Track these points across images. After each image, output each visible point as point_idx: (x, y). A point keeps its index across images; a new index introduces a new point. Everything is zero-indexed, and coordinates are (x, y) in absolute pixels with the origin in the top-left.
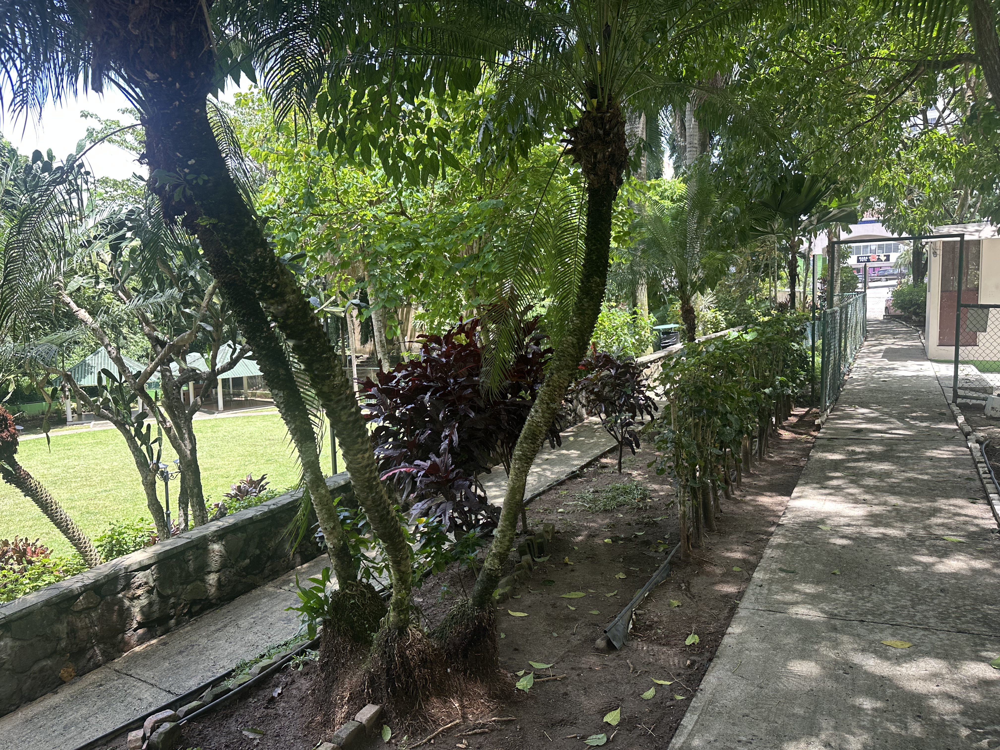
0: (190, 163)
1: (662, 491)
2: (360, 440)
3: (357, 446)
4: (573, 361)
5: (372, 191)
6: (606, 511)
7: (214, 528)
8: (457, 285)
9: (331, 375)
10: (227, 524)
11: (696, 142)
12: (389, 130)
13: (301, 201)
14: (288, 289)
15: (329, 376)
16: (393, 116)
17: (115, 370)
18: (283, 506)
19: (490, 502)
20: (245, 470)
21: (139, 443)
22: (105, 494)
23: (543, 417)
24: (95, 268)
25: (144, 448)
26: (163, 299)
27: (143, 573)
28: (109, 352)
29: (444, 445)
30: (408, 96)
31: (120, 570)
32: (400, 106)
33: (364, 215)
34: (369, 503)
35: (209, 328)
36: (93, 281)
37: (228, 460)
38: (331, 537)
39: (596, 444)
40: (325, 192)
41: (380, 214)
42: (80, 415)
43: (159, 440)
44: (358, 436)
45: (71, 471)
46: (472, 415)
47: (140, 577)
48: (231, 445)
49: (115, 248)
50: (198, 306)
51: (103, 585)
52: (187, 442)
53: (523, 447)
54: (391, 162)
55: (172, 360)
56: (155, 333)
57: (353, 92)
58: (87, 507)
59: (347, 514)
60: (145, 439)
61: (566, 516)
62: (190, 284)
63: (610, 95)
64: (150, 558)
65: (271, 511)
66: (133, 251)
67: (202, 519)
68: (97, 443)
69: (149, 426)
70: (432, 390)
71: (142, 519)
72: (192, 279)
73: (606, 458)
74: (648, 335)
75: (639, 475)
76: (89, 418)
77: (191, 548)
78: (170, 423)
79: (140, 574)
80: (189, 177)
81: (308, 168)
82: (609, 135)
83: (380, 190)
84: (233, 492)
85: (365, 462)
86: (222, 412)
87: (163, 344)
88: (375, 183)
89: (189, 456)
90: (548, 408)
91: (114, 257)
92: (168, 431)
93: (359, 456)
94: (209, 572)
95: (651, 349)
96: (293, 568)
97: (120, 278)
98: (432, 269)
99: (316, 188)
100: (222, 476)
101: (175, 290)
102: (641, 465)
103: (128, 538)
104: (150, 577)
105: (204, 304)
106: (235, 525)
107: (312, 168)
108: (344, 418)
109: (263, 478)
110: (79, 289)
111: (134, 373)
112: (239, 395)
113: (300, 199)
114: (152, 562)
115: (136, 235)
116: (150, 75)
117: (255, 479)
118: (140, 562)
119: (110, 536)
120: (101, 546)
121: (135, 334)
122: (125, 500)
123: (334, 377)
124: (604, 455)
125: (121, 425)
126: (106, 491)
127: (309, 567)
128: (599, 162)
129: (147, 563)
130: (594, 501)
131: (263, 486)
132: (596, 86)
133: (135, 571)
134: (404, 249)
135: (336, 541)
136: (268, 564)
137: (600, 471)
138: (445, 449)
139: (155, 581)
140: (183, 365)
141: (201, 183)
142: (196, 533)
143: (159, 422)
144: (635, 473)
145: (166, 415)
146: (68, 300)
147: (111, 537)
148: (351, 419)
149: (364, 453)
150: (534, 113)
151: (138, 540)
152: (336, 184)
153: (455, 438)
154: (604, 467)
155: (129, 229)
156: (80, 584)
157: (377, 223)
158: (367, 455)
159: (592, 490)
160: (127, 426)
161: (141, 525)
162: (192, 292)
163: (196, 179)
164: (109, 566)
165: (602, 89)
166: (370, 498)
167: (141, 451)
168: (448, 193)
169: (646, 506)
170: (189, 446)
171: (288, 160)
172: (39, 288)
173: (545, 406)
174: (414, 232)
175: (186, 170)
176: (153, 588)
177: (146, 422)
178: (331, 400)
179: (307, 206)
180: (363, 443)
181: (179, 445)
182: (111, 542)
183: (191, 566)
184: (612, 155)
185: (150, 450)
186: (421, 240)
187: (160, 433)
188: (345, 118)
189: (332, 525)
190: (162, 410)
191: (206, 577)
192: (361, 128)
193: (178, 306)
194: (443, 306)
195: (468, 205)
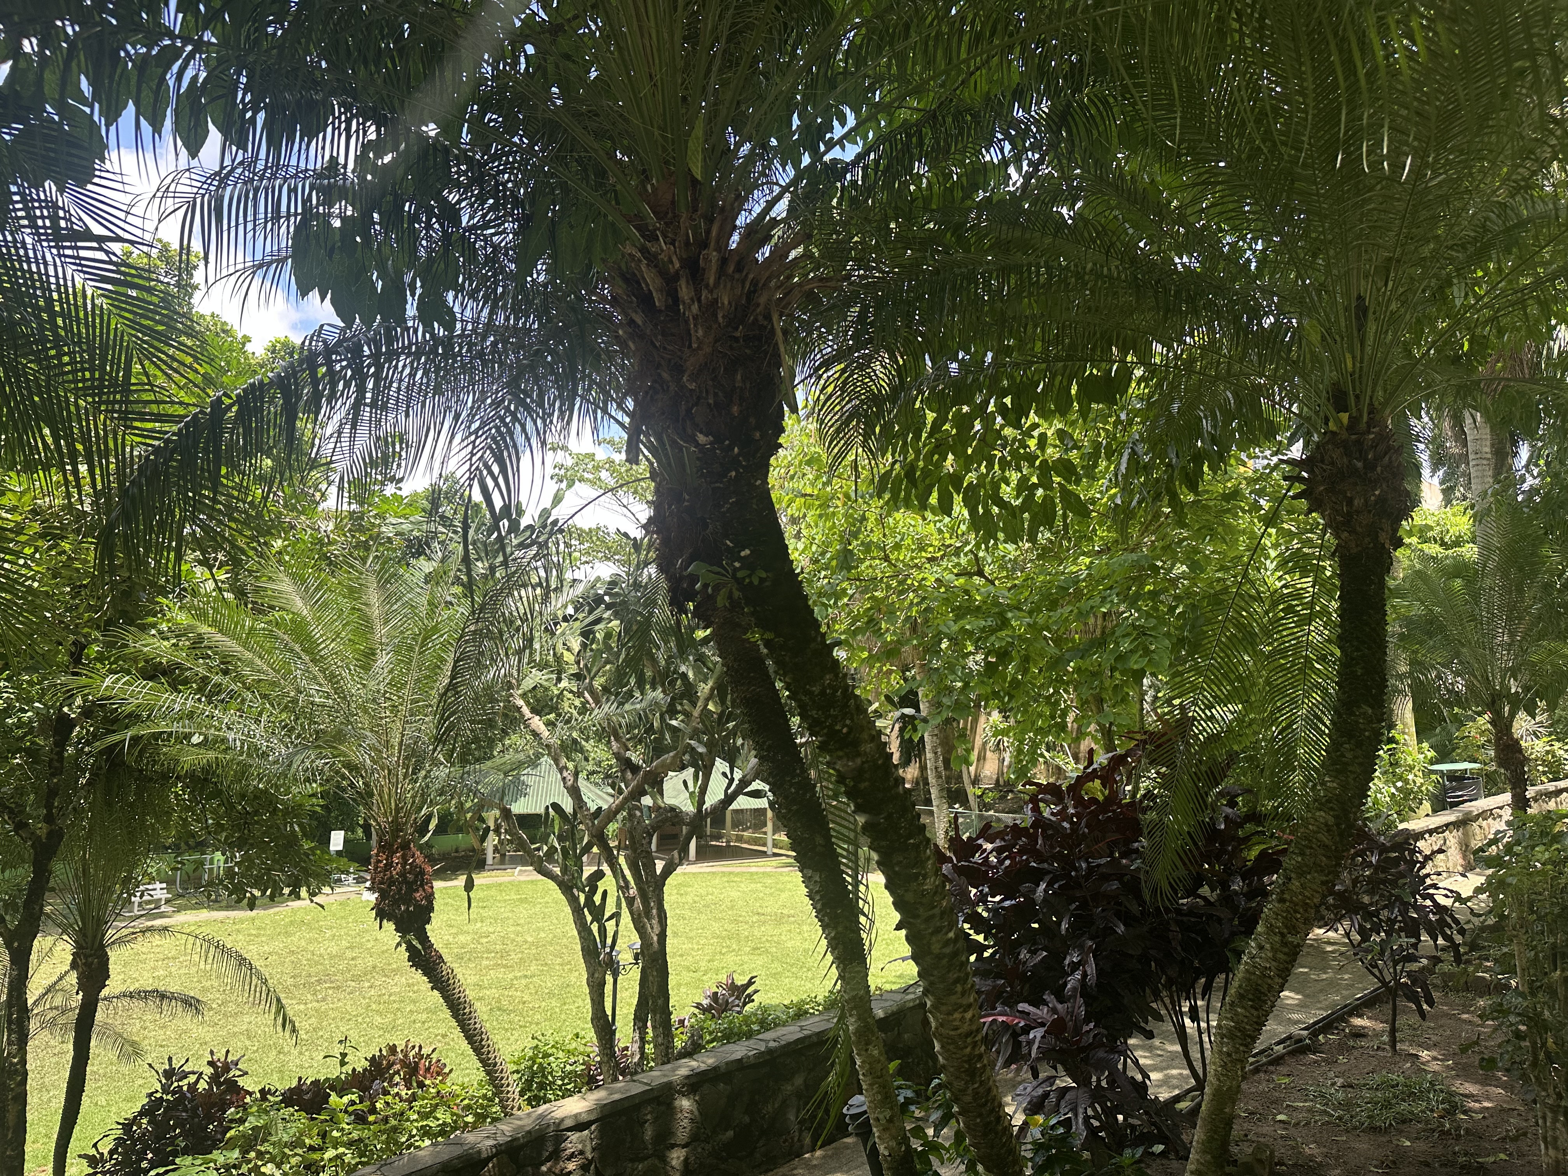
0: (743, 554)
1: (1488, 1099)
2: (959, 988)
3: (953, 999)
4: (1328, 858)
5: (936, 543)
6: (1374, 1129)
7: (683, 1072)
8: (1063, 682)
9: (919, 874)
10: (703, 1067)
11: (1488, 450)
12: (979, 466)
13: (834, 563)
14: (865, 736)
15: (917, 876)
16: (988, 445)
17: (568, 805)
18: (789, 1044)
19: (1151, 1093)
20: (721, 961)
21: (589, 918)
22: (524, 982)
23: (1274, 959)
24: (558, 658)
25: (595, 928)
26: (644, 704)
27: (578, 1134)
28: (564, 779)
29: (1073, 981)
30: (1012, 416)
31: (548, 1125)
32: (998, 432)
33: (924, 579)
34: (968, 1099)
35: (701, 749)
36: (554, 676)
37: (698, 943)
38: (886, 1135)
39: (1332, 984)
40: (867, 547)
41: (948, 577)
42: (503, 856)
43: (616, 916)
44: (957, 981)
45: (484, 940)
46: (1121, 929)
47: (574, 1141)
48: (703, 917)
49: (587, 633)
50: (688, 715)
51: (522, 1147)
52: (655, 922)
53: (1237, 1014)
54: (981, 511)
55: (644, 793)
56: (628, 754)
57: (930, 416)
58: (499, 1001)
59: (909, 1094)
60: (598, 913)
61: (1293, 1131)
62: (679, 682)
63: (1371, 404)
64: (589, 1112)
65: (770, 1051)
66: (608, 635)
67: (667, 1055)
68: (521, 901)
69: (605, 893)
70: (1048, 878)
71: (577, 1035)
72: (684, 676)
73: (1360, 1016)
74: (1419, 781)
75: (1435, 1059)
76: (516, 861)
77: (649, 1101)
78: (633, 891)
79: (574, 1136)
80: (740, 575)
81: (846, 515)
82: (1373, 468)
83: (948, 542)
84: (705, 1002)
85: (965, 1028)
86: (694, 863)
87: (635, 769)
88: (940, 531)
89: (656, 945)
90: (1285, 944)
91: (584, 646)
92: (630, 901)
93: (957, 1015)
94: (673, 1146)
95: (1427, 806)
96: (799, 1155)
97: (589, 671)
98: (1026, 660)
99: (855, 543)
100: (688, 969)
101: (658, 694)
102: (1434, 1038)
103: (557, 1063)
104: (588, 1143)
105: (696, 713)
106: (715, 1069)
107: (851, 516)
108: (936, 948)
109: (750, 983)
110: (535, 688)
111: (593, 810)
112: (718, 837)
113: (831, 559)
114: (592, 1118)
115: (616, 615)
116: (701, 438)
117: (740, 981)
118: (576, 1116)
119: (531, 1058)
120: (517, 1072)
121: (587, 740)
122: (551, 994)
123: (925, 878)
124: (1356, 1010)
125: (567, 887)
126: (526, 976)
127: (824, 1157)
128: (1358, 512)
129: (585, 1118)
130: (1347, 1105)
131: (749, 996)
132: (1345, 394)
133: (569, 1129)
134: (983, 630)
135: (893, 1144)
136: (761, 1143)
137: (1351, 1043)
138: (1074, 989)
139: (594, 1149)
140: (660, 802)
141: (756, 582)
142: (656, 1076)
143: (619, 887)
144: (1425, 1055)
145: (629, 877)
146: (520, 702)
147: (533, 1059)
148: (948, 950)
149: (965, 1011)
150: (1214, 427)
151: (568, 1068)
152: (884, 535)
153: (1091, 969)
154: (1359, 1034)
155: (608, 607)
156: (491, 1142)
157: (942, 590)
158: (969, 1015)
159: (1340, 1081)
160: (575, 891)
161: (574, 1045)
162: (682, 696)
163: (750, 576)
164: (534, 1115)
165: (1357, 397)
166: (970, 1091)
167: (590, 931)
168: (1051, 541)
169: (1458, 1128)
170: (657, 929)
171: (820, 506)
172: (489, 688)
173: (1277, 938)
174: (997, 604)
175: (737, 564)
176: (590, 1162)
177: (601, 886)
178: (916, 916)
179: (841, 569)
180: (963, 994)
181: (644, 927)
182: (531, 1067)
183: (649, 1133)
184: (1382, 500)
185: (603, 931)
186: (1010, 615)
187: (619, 905)
188: (918, 452)
189: (888, 1114)
190: (625, 867)
191: (668, 1154)
192: (939, 465)
193: (662, 716)
194: (1040, 715)
195: (1087, 561)
